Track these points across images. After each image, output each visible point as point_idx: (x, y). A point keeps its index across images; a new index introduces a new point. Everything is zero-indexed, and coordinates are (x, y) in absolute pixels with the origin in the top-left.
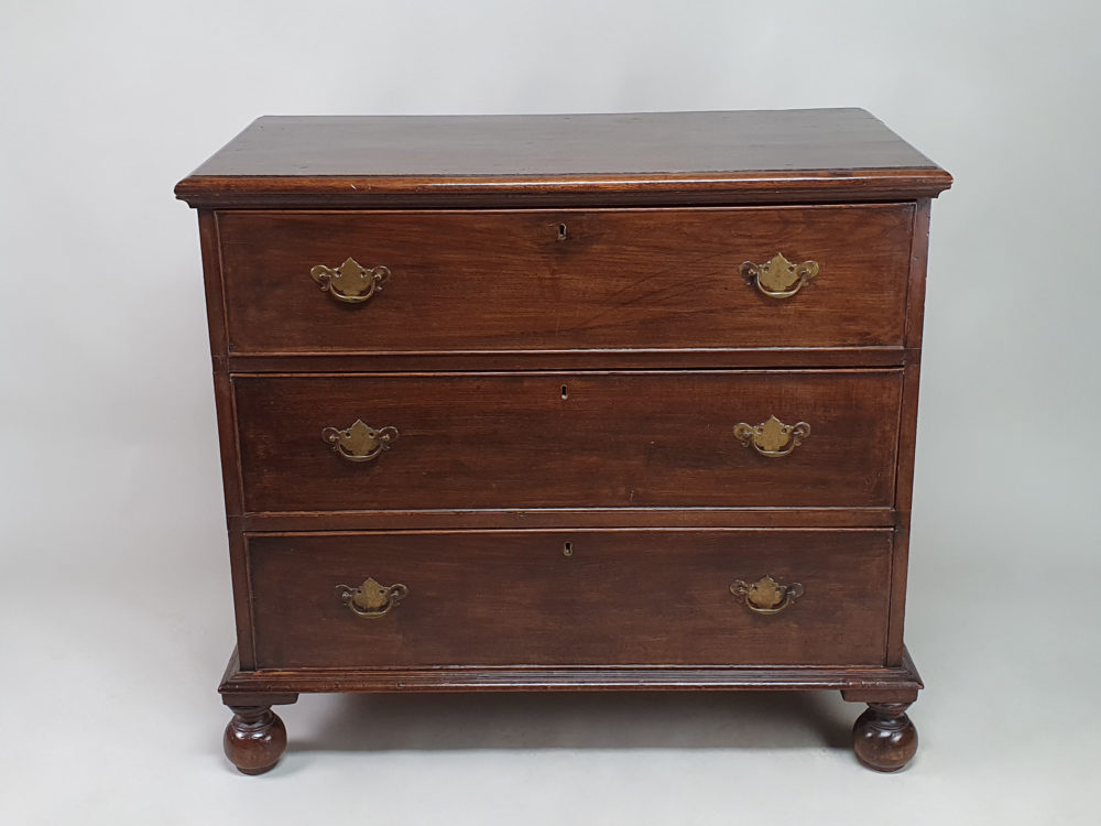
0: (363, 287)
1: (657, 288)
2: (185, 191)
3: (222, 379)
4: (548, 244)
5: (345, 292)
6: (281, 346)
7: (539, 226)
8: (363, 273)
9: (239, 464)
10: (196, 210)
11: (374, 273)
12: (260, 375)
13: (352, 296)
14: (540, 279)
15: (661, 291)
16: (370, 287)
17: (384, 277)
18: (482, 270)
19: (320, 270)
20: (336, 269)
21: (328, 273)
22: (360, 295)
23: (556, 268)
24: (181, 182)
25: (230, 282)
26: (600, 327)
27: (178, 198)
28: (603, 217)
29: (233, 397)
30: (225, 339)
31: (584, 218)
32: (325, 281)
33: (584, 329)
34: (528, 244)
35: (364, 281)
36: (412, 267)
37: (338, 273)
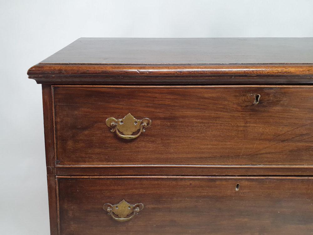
0: (134, 130)
1: (305, 132)
2: (33, 73)
3: (51, 178)
4: (247, 106)
5: (124, 133)
6: (85, 162)
7: (244, 95)
8: (136, 122)
9: (58, 220)
10: (41, 85)
11: (142, 123)
12: (72, 177)
13: (127, 136)
14: (238, 126)
15: (307, 134)
16: (139, 130)
17: (148, 124)
18: (204, 121)
19: (111, 121)
20: (120, 120)
21: (116, 122)
22: (132, 135)
23: (249, 120)
24: (32, 68)
25: (59, 127)
26: (266, 153)
27: (30, 78)
28: (283, 91)
29: (57, 188)
30: (54, 158)
31: (272, 91)
32: (114, 127)
33: (257, 154)
34: (235, 106)
35: (136, 127)
36: (165, 119)
37: (122, 122)
